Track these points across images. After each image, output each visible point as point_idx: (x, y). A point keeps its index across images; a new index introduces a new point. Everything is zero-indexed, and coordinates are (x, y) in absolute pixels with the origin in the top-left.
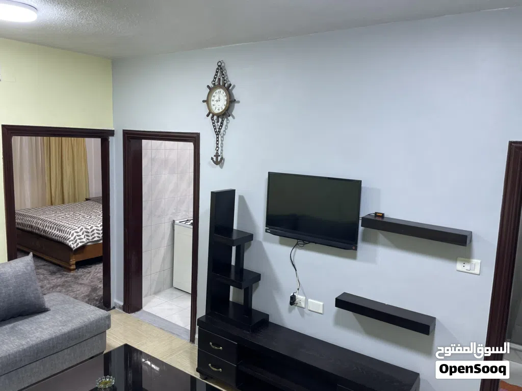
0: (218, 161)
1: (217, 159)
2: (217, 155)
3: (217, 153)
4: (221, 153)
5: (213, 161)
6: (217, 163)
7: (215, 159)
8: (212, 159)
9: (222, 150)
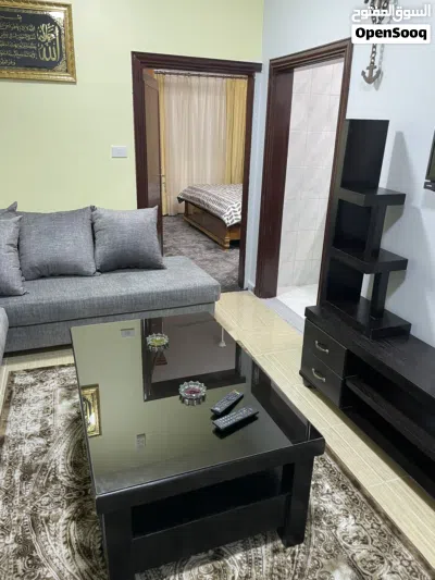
0: (373, 77)
1: (371, 73)
2: (372, 67)
3: (373, 63)
4: (380, 63)
5: (365, 77)
6: (369, 80)
7: (367, 75)
8: (363, 73)
9: (381, 58)
